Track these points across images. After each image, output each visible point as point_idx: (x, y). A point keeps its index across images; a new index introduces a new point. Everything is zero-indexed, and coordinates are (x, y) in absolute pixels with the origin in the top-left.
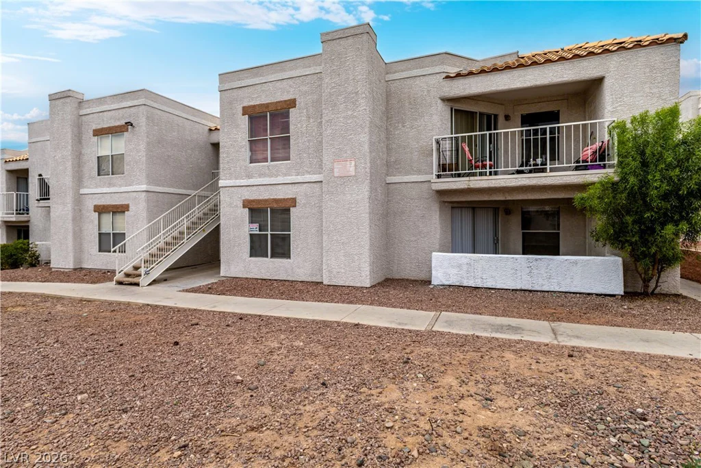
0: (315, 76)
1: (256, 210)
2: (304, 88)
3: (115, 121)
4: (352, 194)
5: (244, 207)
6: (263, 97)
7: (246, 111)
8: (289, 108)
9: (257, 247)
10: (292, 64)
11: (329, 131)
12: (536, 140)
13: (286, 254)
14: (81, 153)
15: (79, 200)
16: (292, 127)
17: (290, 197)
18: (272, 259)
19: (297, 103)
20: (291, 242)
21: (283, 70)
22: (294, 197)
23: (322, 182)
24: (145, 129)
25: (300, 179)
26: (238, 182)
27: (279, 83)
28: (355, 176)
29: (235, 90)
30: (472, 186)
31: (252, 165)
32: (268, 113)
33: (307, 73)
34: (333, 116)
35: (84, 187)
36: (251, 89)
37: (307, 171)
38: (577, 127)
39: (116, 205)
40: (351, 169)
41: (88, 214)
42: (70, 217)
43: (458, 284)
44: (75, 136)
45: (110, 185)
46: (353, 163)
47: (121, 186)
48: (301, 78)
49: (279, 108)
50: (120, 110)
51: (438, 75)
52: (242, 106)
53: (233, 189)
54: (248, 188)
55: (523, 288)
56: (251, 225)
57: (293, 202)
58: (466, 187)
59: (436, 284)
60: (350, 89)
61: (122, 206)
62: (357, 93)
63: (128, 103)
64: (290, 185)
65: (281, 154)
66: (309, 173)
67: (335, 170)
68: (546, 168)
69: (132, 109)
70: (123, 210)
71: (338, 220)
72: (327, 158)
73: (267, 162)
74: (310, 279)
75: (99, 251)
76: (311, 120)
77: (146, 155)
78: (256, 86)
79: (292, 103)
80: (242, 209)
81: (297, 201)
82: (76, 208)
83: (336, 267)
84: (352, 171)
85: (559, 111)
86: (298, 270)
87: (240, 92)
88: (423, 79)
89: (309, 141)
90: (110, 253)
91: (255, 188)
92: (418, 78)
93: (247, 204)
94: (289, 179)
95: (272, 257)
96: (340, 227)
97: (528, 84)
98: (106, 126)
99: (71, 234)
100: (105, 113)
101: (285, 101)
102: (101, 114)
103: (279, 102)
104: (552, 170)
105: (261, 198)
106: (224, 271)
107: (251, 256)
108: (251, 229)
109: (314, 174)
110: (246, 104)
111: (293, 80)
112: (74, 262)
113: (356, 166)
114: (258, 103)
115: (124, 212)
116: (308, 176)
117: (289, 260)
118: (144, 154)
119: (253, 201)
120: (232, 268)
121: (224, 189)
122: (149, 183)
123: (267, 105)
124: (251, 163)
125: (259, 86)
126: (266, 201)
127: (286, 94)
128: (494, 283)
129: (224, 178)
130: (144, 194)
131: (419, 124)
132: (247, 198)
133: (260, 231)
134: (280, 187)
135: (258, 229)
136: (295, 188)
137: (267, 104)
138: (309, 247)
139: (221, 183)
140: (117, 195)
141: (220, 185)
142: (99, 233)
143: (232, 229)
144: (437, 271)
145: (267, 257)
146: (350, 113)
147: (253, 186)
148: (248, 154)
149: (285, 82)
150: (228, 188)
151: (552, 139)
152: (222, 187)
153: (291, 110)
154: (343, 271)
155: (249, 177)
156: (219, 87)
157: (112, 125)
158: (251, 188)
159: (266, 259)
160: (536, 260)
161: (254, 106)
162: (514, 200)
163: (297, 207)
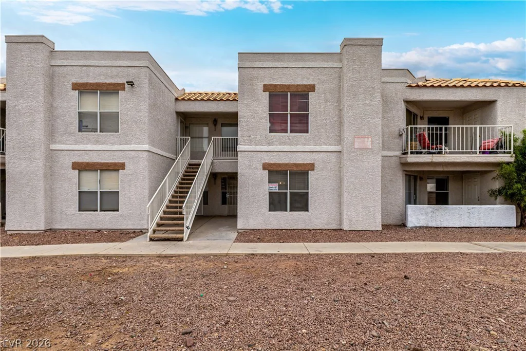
0: (332, 70)
1: (275, 172)
2: (324, 78)
3: (106, 78)
4: (369, 162)
5: (264, 169)
6: (284, 79)
7: (266, 88)
8: (309, 92)
9: (276, 203)
10: (313, 56)
11: (351, 114)
12: (437, 134)
13: (305, 208)
14: (52, 106)
15: (51, 156)
16: (311, 107)
17: (308, 162)
18: (291, 213)
19: (316, 88)
20: (309, 198)
21: (304, 60)
22: (313, 162)
23: (341, 152)
24: (147, 90)
25: (318, 148)
26: (258, 148)
27: (300, 69)
28: (371, 149)
29: (256, 69)
30: (434, 161)
31: (270, 134)
32: (289, 93)
33: (326, 66)
34: (354, 103)
35: (55, 143)
36: (273, 70)
37: (324, 143)
38: (458, 128)
39: (107, 163)
40: (368, 143)
41: (63, 172)
42: (41, 172)
43: (425, 225)
44: (47, 87)
45: (97, 142)
46: (370, 139)
47: (113, 144)
48: (319, 69)
49: (300, 90)
50: (113, 69)
51: (402, 84)
52: (263, 83)
53: (252, 153)
54: (268, 153)
55: (465, 226)
56: (270, 184)
57: (312, 166)
58: (430, 161)
59: (411, 226)
60: (368, 84)
61: (115, 164)
62: (373, 88)
63: (127, 62)
64: (309, 153)
65: (299, 127)
66: (326, 144)
67: (355, 143)
68: (442, 152)
69: (130, 69)
70: (116, 168)
71: (357, 181)
72: (347, 134)
73: (287, 133)
74: (326, 227)
75: (79, 211)
76: (328, 104)
77: (148, 116)
78: (277, 69)
79: (312, 88)
80: (262, 171)
81: (315, 166)
82: (47, 164)
83: (356, 217)
84: (369, 145)
85: (449, 117)
86: (315, 220)
87: (261, 72)
88: (393, 85)
89: (326, 119)
90: (96, 212)
91: (275, 154)
92: (389, 84)
93: (265, 167)
94: (308, 148)
95: (290, 211)
96: (358, 186)
97: (457, 98)
98: (91, 82)
99: (42, 193)
100: (91, 68)
101: (305, 85)
102: (85, 68)
103: (300, 85)
104: (446, 153)
105: (281, 162)
106: (241, 224)
107: (270, 211)
108: (270, 188)
109: (331, 145)
110: (267, 82)
111: (312, 70)
112: (45, 222)
113: (372, 141)
114: (278, 83)
115: (118, 170)
116: (325, 146)
117: (307, 213)
118: (147, 114)
119: (274, 164)
120: (251, 221)
121: (243, 153)
122: (152, 143)
123: (288, 87)
124: (270, 132)
125: (281, 70)
126: (286, 164)
127: (306, 79)
128: (447, 224)
129: (242, 143)
130: (146, 153)
131: (389, 116)
132: (267, 161)
133: (279, 190)
134: (299, 154)
135: (277, 188)
136: (314, 156)
137: (288, 85)
138: (325, 202)
139: (240, 148)
140: (108, 153)
141: (238, 150)
142: (80, 192)
143: (251, 188)
144: (412, 217)
145: (286, 210)
146: (368, 102)
147: (273, 152)
148: (268, 125)
149: (305, 71)
150: (247, 153)
151: (446, 134)
152: (241, 151)
153: (310, 93)
154: (361, 219)
155: (270, 144)
156: (238, 63)
157: (101, 81)
158: (271, 153)
159: (286, 212)
160: (473, 208)
161: (275, 86)
162: (423, 171)
163: (315, 171)
